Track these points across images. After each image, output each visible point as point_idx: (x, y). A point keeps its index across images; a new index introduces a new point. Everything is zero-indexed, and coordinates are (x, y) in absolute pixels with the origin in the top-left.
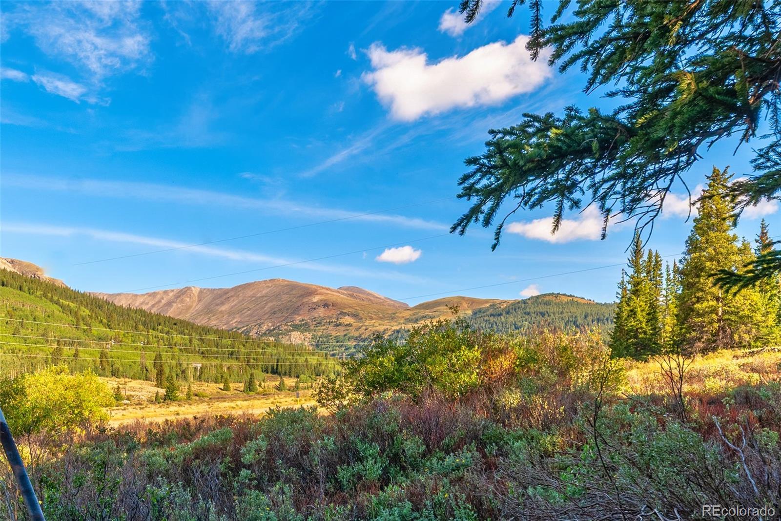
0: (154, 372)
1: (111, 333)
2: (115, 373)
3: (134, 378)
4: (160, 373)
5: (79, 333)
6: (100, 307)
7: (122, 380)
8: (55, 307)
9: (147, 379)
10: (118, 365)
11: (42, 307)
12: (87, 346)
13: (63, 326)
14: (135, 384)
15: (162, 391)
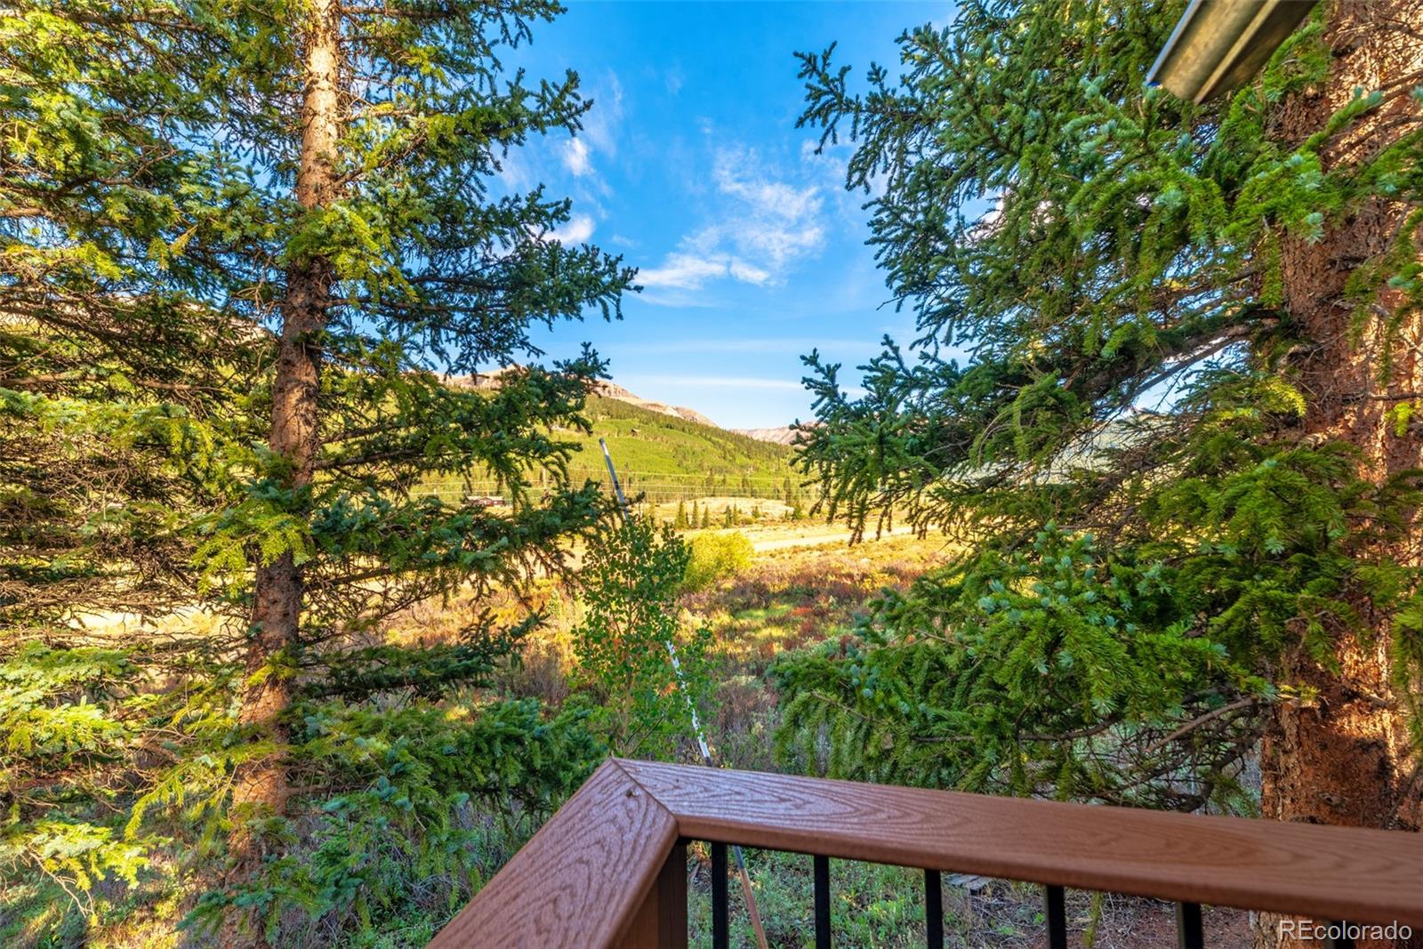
0: (784, 494)
1: (750, 462)
2: (753, 494)
3: (768, 498)
4: (788, 497)
5: (726, 463)
6: (742, 441)
7: (759, 500)
8: (708, 444)
9: (779, 498)
10: (756, 488)
11: (698, 444)
12: (731, 473)
13: (714, 458)
14: (770, 503)
15: (791, 510)
